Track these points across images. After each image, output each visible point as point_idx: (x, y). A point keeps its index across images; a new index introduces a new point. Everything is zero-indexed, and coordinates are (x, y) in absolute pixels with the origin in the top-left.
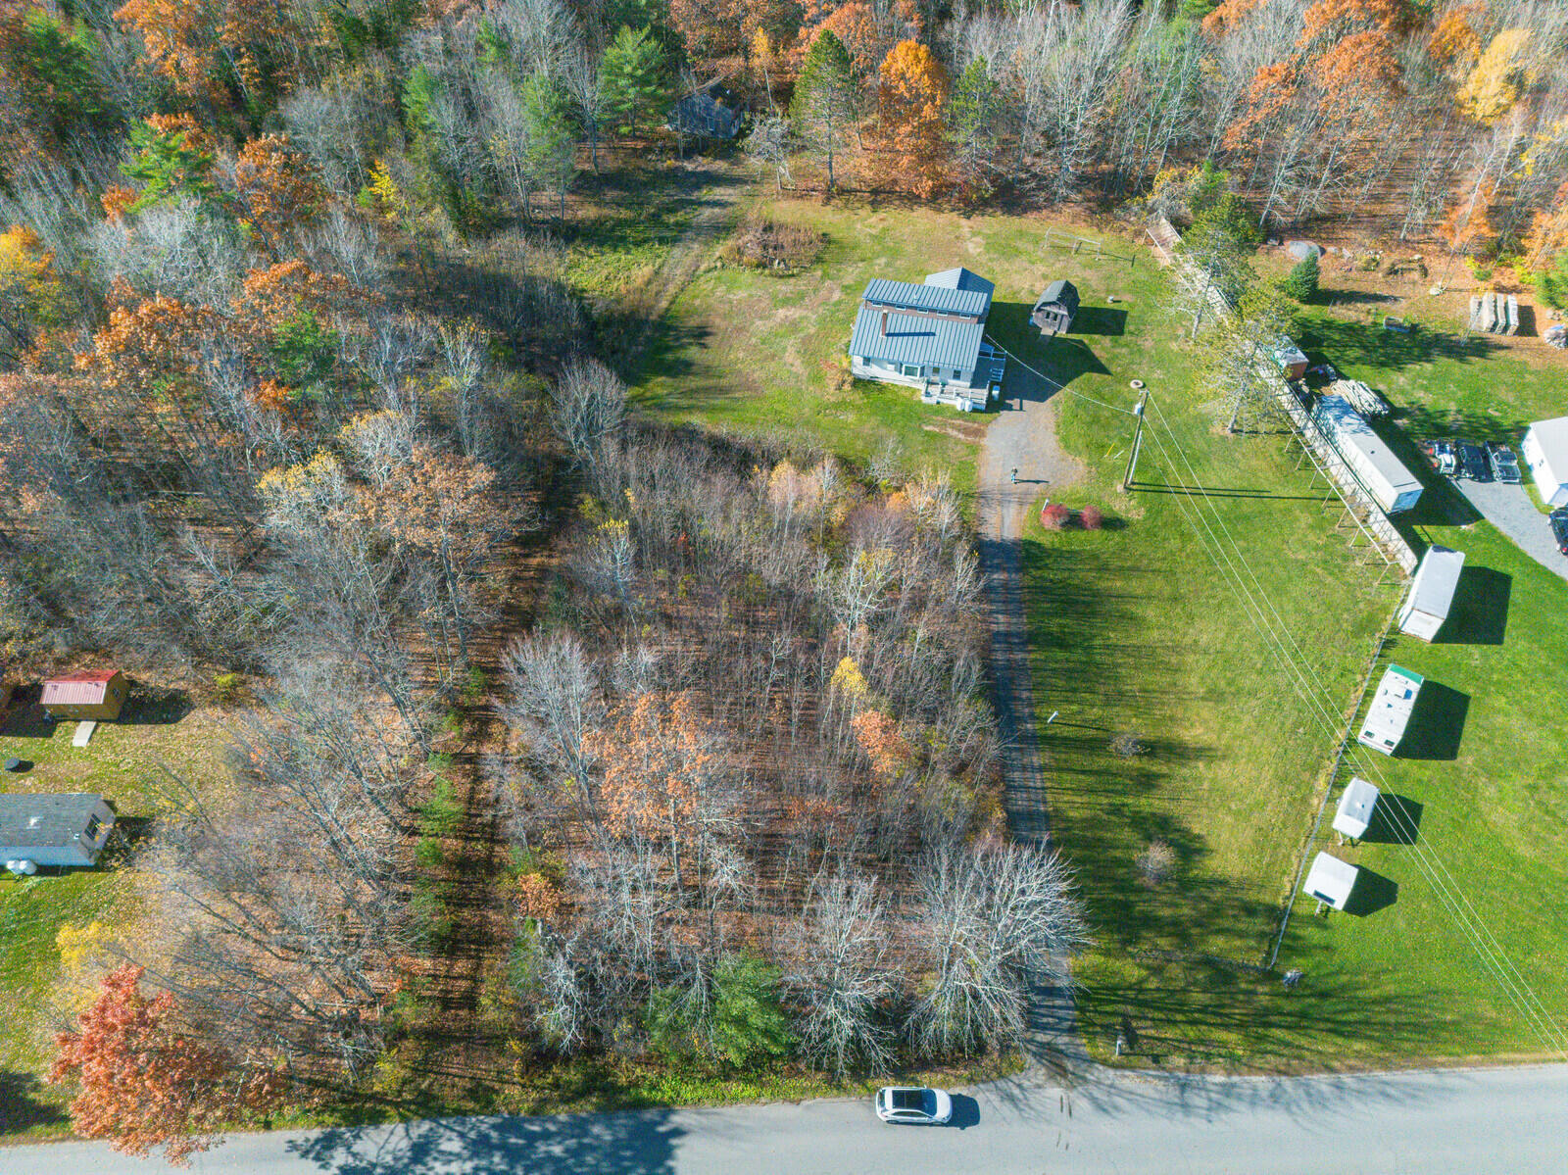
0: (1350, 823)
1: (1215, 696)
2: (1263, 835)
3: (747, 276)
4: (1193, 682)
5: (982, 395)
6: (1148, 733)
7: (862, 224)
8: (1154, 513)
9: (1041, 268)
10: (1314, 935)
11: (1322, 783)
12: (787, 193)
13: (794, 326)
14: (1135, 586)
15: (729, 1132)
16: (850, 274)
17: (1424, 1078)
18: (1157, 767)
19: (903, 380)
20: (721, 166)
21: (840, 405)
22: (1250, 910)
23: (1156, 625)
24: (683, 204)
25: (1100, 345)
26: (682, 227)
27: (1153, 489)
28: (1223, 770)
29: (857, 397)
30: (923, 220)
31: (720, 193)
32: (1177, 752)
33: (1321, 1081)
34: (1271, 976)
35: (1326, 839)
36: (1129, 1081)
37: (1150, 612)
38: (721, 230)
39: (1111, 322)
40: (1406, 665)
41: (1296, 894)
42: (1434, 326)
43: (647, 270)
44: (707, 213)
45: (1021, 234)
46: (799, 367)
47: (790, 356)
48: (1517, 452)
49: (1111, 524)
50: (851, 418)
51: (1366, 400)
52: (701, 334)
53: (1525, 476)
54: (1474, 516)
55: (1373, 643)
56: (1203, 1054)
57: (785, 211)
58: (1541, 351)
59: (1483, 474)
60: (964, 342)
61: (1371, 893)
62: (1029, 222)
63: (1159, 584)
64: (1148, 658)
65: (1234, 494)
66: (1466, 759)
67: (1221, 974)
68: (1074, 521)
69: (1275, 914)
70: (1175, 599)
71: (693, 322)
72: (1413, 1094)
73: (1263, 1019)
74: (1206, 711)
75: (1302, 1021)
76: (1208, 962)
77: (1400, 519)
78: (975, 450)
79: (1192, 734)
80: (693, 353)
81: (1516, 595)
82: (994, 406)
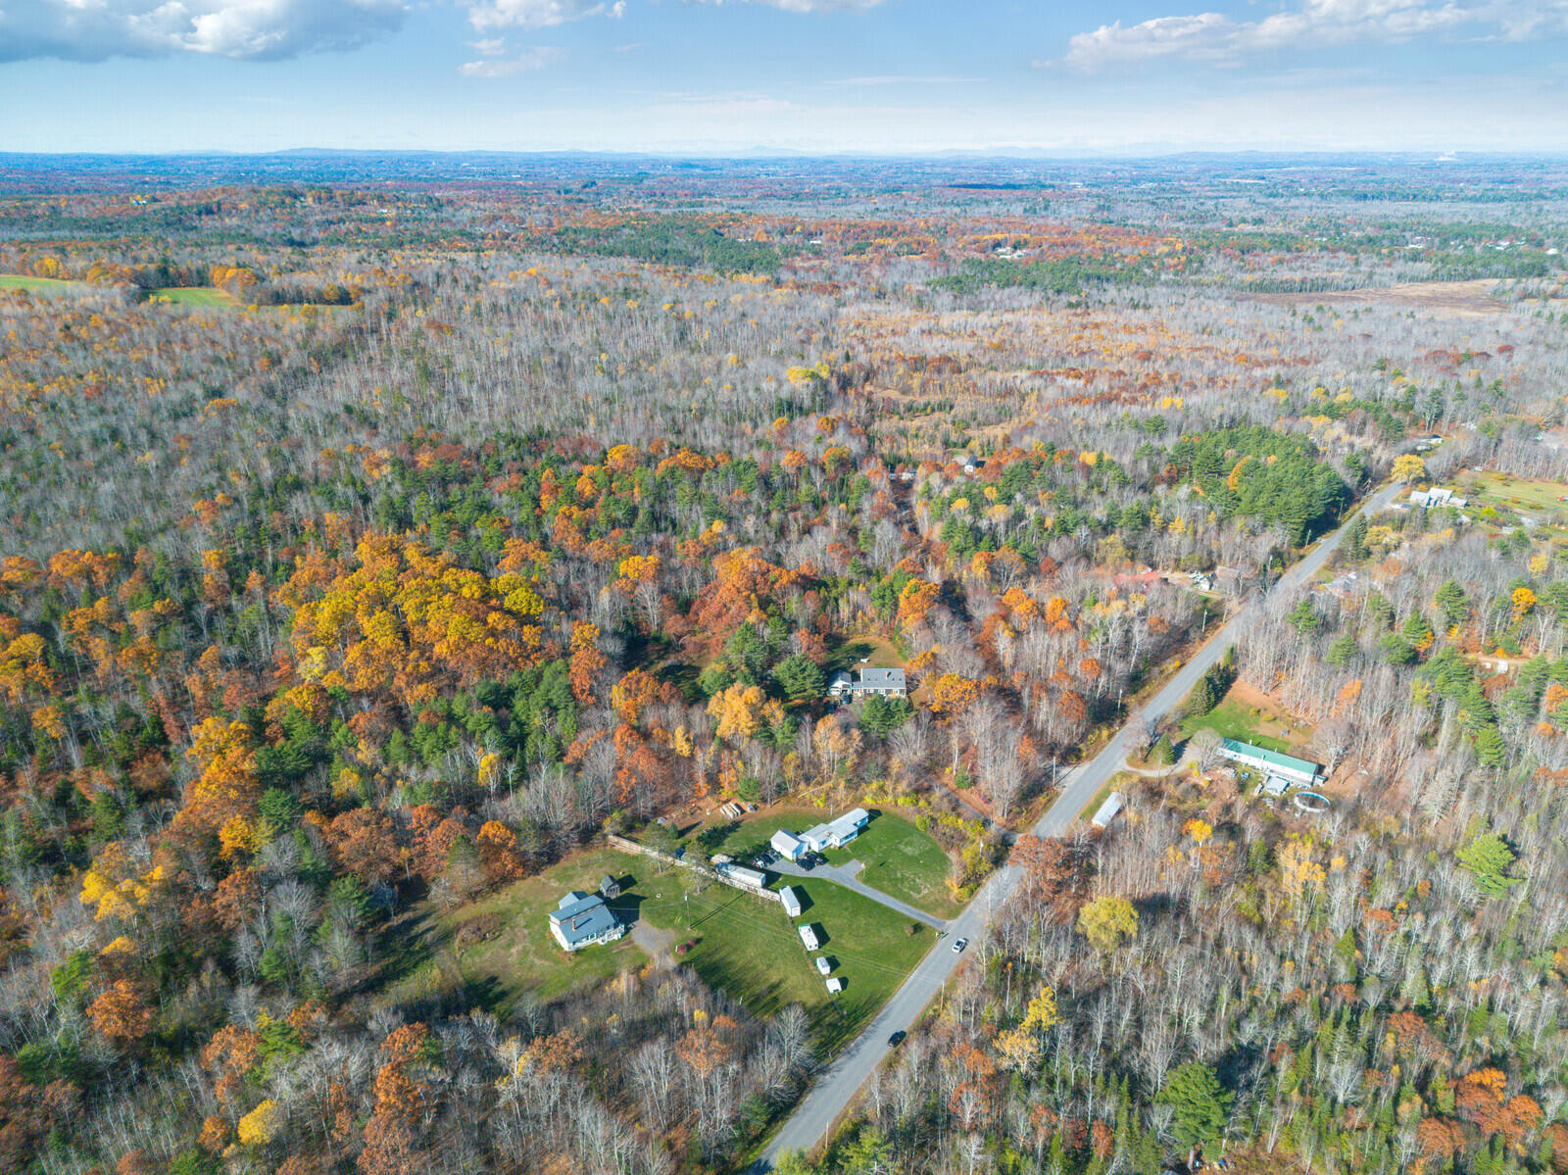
0: (825, 970)
1: (770, 966)
2: (811, 989)
3: (481, 947)
4: (761, 967)
5: (622, 927)
6: (766, 986)
7: (502, 900)
8: (705, 929)
9: (587, 877)
10: (842, 1002)
11: (812, 967)
12: (455, 907)
13: (525, 952)
14: (722, 954)
15: (775, 1149)
16: (521, 920)
17: (884, 1011)
18: (774, 995)
19: (590, 941)
20: (407, 916)
21: (577, 964)
22: (826, 1008)
23: (739, 960)
24: (412, 941)
25: (634, 890)
26: (426, 948)
27: (697, 924)
28: (789, 982)
29: (579, 958)
30: (524, 887)
31: (423, 926)
32: (774, 987)
33: (869, 1028)
34: (842, 1017)
35: (824, 978)
36: (838, 1061)
37: (733, 957)
38: (446, 937)
39: (627, 882)
40: (803, 924)
41: (830, 995)
42: (720, 826)
43: (436, 972)
44: (429, 937)
45: (566, 869)
46: (547, 963)
47: (537, 962)
48: (773, 851)
49: (698, 941)
50: (585, 966)
51: (725, 859)
52: (493, 980)
53: (779, 856)
54: (779, 875)
55: (789, 924)
56: (846, 1043)
57: (461, 915)
58: (751, 816)
59: (771, 861)
60: (605, 915)
61: (844, 982)
62: (563, 863)
63: (727, 949)
64: (744, 969)
65: (720, 909)
66: (833, 938)
67: (832, 1026)
68: (689, 947)
69: (832, 1004)
70: (735, 949)
71: (483, 978)
72: (886, 1015)
73: (849, 1027)
74: (771, 971)
75: (856, 1020)
76: (830, 1024)
77: (766, 885)
78: (636, 948)
79: (774, 979)
80: (498, 989)
81: (806, 889)
82: (627, 930)
